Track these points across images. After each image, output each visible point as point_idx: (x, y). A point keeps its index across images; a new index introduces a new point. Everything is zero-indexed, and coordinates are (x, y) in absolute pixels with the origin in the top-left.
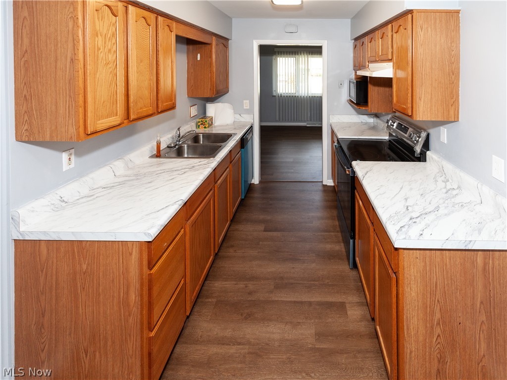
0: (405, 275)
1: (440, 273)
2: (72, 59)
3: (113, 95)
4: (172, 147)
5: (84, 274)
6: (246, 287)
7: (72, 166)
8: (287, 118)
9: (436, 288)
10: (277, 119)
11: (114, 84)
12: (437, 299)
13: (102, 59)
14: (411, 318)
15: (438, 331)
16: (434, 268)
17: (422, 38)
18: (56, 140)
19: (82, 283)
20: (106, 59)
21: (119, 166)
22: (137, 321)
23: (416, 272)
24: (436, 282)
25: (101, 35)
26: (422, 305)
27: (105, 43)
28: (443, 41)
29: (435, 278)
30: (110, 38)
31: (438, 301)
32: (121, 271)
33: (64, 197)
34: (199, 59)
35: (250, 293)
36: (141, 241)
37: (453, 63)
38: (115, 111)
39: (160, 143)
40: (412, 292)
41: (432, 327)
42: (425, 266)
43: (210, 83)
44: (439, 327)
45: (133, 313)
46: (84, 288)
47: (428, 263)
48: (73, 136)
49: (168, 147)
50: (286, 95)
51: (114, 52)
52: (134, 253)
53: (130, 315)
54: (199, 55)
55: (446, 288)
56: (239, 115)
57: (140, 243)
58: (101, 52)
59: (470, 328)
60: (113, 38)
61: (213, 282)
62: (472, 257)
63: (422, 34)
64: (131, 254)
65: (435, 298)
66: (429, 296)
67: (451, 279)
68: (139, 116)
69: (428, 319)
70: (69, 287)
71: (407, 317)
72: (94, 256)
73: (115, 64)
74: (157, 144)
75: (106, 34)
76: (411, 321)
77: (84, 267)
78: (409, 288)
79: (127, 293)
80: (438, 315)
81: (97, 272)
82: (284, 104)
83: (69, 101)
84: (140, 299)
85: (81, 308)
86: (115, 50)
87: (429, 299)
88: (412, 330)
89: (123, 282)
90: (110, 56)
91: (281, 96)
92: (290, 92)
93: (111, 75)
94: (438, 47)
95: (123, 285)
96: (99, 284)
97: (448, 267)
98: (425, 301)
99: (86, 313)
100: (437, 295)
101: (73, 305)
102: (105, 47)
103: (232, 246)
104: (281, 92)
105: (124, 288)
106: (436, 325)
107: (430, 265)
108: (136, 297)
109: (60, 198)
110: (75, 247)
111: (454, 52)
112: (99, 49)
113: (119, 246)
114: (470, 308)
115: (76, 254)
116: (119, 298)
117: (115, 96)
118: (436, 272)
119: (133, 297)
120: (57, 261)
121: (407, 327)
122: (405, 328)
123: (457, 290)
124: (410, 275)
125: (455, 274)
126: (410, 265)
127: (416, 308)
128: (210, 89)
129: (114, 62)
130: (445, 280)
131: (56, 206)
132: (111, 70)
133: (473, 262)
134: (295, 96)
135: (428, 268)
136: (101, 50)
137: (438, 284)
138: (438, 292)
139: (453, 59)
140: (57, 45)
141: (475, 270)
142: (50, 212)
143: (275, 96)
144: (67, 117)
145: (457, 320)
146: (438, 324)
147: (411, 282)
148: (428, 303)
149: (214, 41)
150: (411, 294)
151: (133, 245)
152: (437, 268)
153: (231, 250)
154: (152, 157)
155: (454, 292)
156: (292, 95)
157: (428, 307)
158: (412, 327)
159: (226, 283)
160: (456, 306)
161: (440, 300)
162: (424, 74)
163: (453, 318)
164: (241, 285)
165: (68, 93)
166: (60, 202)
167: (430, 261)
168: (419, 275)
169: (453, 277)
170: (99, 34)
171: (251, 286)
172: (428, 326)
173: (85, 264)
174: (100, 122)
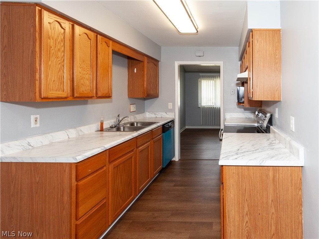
0: (227, 184)
1: (247, 182)
2: (32, 51)
3: (61, 78)
4: (113, 127)
5: (37, 183)
6: (153, 215)
7: (38, 125)
8: (208, 124)
9: (245, 192)
10: (202, 124)
11: (62, 71)
12: (246, 199)
13: (53, 54)
14: (231, 211)
15: (246, 219)
16: (244, 179)
17: (258, 47)
18: (22, 101)
19: (36, 189)
20: (56, 55)
21: (72, 133)
22: (68, 214)
23: (233, 182)
24: (245, 188)
25: (53, 39)
26: (237, 202)
27: (55, 44)
28: (270, 49)
29: (245, 186)
30: (59, 41)
31: (246, 200)
32: (59, 182)
33: (31, 143)
34: (135, 72)
35: (154, 218)
36: (71, 163)
37: (277, 63)
38: (62, 89)
39: (103, 123)
40: (231, 195)
41: (243, 217)
42: (239, 178)
43: (142, 89)
44: (247, 216)
45: (66, 208)
46: (37, 193)
47: (240, 176)
48: (32, 98)
49: (110, 127)
50: (207, 107)
51: (62, 51)
52: (67, 170)
53: (64, 209)
54: (135, 69)
55: (251, 192)
56: (165, 113)
57: (71, 164)
58: (53, 49)
59: (265, 217)
60: (62, 42)
61: (133, 212)
62: (266, 172)
63: (258, 45)
64: (65, 171)
65: (245, 198)
66: (241, 196)
67: (254, 186)
68: (81, 95)
69: (241, 211)
70: (28, 192)
71: (228, 210)
72: (43, 172)
73: (63, 59)
74: (101, 123)
75: (56, 39)
76: (231, 212)
77: (38, 179)
78: (229, 192)
79: (62, 195)
80: (246, 209)
81: (45, 182)
82: (206, 113)
83: (30, 77)
84: (70, 199)
85: (35, 205)
86: (63, 50)
87: (241, 199)
88: (231, 218)
89: (60, 189)
90: (59, 53)
91: (204, 108)
92: (210, 105)
93: (60, 65)
94: (267, 53)
95: (60, 191)
96: (46, 190)
97: (252, 178)
98: (239, 200)
99: (38, 208)
100: (246, 196)
101: (30, 203)
102: (55, 47)
103: (151, 194)
104: (204, 105)
105: (60, 192)
106: (246, 215)
107: (242, 177)
108: (67, 198)
109: (28, 143)
110: (32, 168)
111: (277, 56)
112: (51, 47)
113: (58, 166)
114: (265, 204)
115: (33, 171)
116: (58, 198)
117: (63, 79)
118: (245, 182)
119: (66, 198)
120: (21, 176)
121: (228, 216)
122: (227, 217)
123: (258, 193)
124: (230, 184)
125: (256, 183)
126: (230, 177)
127: (234, 205)
128: (143, 92)
129: (62, 57)
130: (251, 187)
131: (25, 147)
132: (59, 62)
133: (267, 176)
134: (214, 108)
135: (240, 179)
136: (53, 48)
137: (247, 189)
138: (246, 194)
139: (277, 61)
140: (24, 42)
141: (268, 180)
142: (20, 150)
143: (200, 108)
144: (29, 87)
145: (257, 212)
146: (247, 214)
147: (231, 189)
148: (241, 201)
149: (146, 60)
150: (230, 196)
151: (66, 165)
152: (246, 179)
153: (149, 196)
154: (98, 131)
155: (256, 194)
156: (211, 107)
157: (241, 203)
158: (231, 217)
159: (141, 212)
160: (257, 203)
161: (247, 199)
162: (259, 70)
163: (255, 211)
164: (150, 214)
165: (30, 71)
166: (28, 146)
167: (242, 175)
168: (235, 184)
169: (255, 185)
170: (51, 38)
171: (156, 214)
172: (241, 215)
173: (38, 177)
174: (51, 92)
